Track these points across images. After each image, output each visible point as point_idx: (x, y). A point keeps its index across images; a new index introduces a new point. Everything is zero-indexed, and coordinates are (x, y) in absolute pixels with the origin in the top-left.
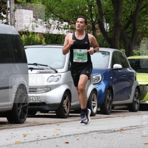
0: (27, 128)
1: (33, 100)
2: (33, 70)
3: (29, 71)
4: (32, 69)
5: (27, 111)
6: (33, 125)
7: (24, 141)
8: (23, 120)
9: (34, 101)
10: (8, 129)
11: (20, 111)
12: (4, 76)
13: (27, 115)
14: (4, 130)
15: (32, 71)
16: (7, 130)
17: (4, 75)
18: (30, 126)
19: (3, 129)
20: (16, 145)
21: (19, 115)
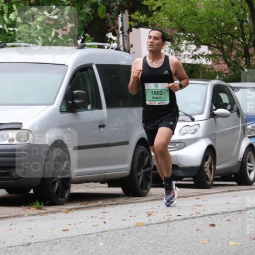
0: (152, 203)
5: (151, 178)
7: (149, 222)
8: (145, 191)
10: (124, 204)
11: (141, 178)
12: (116, 127)
13: (150, 184)
14: (119, 206)
16: (123, 206)
17: (115, 125)
18: (156, 200)
19: (117, 204)
20: (137, 228)
21: (140, 183)
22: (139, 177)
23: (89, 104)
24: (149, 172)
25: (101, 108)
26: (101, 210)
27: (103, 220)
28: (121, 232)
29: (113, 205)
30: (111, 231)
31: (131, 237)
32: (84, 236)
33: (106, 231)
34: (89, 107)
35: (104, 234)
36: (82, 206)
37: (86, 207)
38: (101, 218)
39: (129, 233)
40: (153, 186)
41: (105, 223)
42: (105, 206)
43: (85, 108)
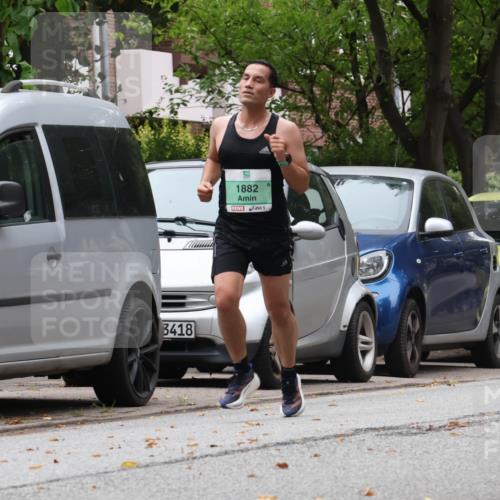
0: (158, 419)
1: (175, 332)
2: (173, 239)
3: (163, 241)
4: (170, 235)
5: (157, 367)
6: (176, 411)
7: (149, 461)
8: (144, 395)
9: (177, 336)
10: (99, 421)
11: (135, 366)
13: (155, 378)
14: (86, 427)
15: (169, 240)
16: (96, 426)
18: (167, 413)
19: (83, 422)
20: (124, 473)
21: (132, 378)
22: (131, 365)
23: (26, 210)
24: (152, 355)
25: (52, 218)
26: (50, 434)
27: (52, 457)
28: (89, 482)
29: (75, 423)
30: (68, 479)
31: (110, 492)
32: (11, 490)
33: (58, 480)
34: (27, 216)
35: (53, 486)
36: (8, 427)
37: (16, 429)
38: (48, 453)
39: (107, 484)
40: (160, 385)
41: (56, 461)
42: (57, 426)
43: (19, 219)
